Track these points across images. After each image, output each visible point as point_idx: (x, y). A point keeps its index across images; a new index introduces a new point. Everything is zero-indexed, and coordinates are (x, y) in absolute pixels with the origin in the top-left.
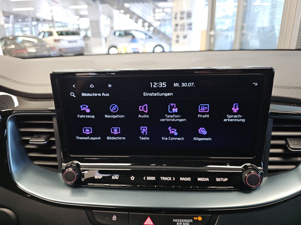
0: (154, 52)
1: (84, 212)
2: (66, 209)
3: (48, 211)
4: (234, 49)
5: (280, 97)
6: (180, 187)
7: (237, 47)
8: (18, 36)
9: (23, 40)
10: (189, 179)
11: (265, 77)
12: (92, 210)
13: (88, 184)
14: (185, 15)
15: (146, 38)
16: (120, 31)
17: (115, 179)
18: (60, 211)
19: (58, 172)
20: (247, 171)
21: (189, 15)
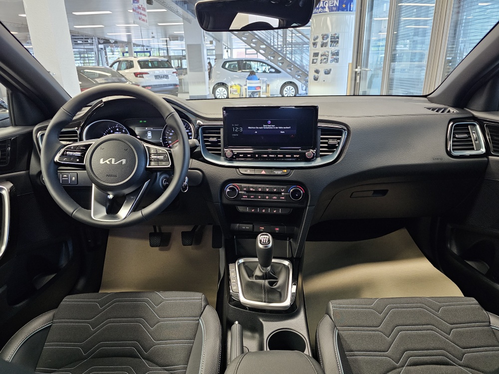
6: (278, 159)
14: (329, 39)
21: (334, 39)
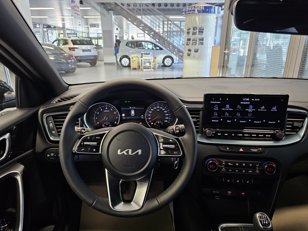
5: (291, 105)
12: (218, 146)
14: (197, 30)
20: (278, 133)
21: (201, 30)
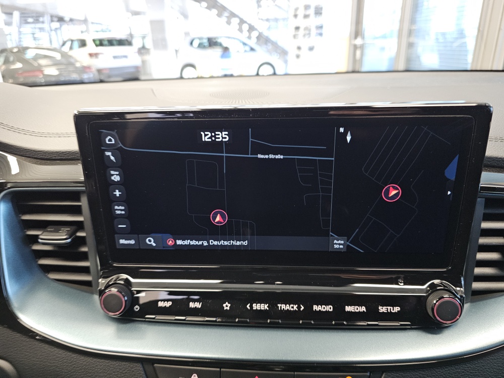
0: (258, 74)
1: (139, 367)
2: (107, 361)
3: (75, 364)
4: (396, 69)
5: (496, 158)
6: (312, 322)
7: (401, 67)
8: (27, 48)
9: (37, 54)
10: (329, 308)
11: (475, 122)
12: (153, 364)
13: (147, 316)
14: (311, 12)
15: (245, 51)
16: (200, 39)
17: (196, 307)
18: (97, 366)
19: (92, 293)
20: (435, 294)
21: (318, 10)
